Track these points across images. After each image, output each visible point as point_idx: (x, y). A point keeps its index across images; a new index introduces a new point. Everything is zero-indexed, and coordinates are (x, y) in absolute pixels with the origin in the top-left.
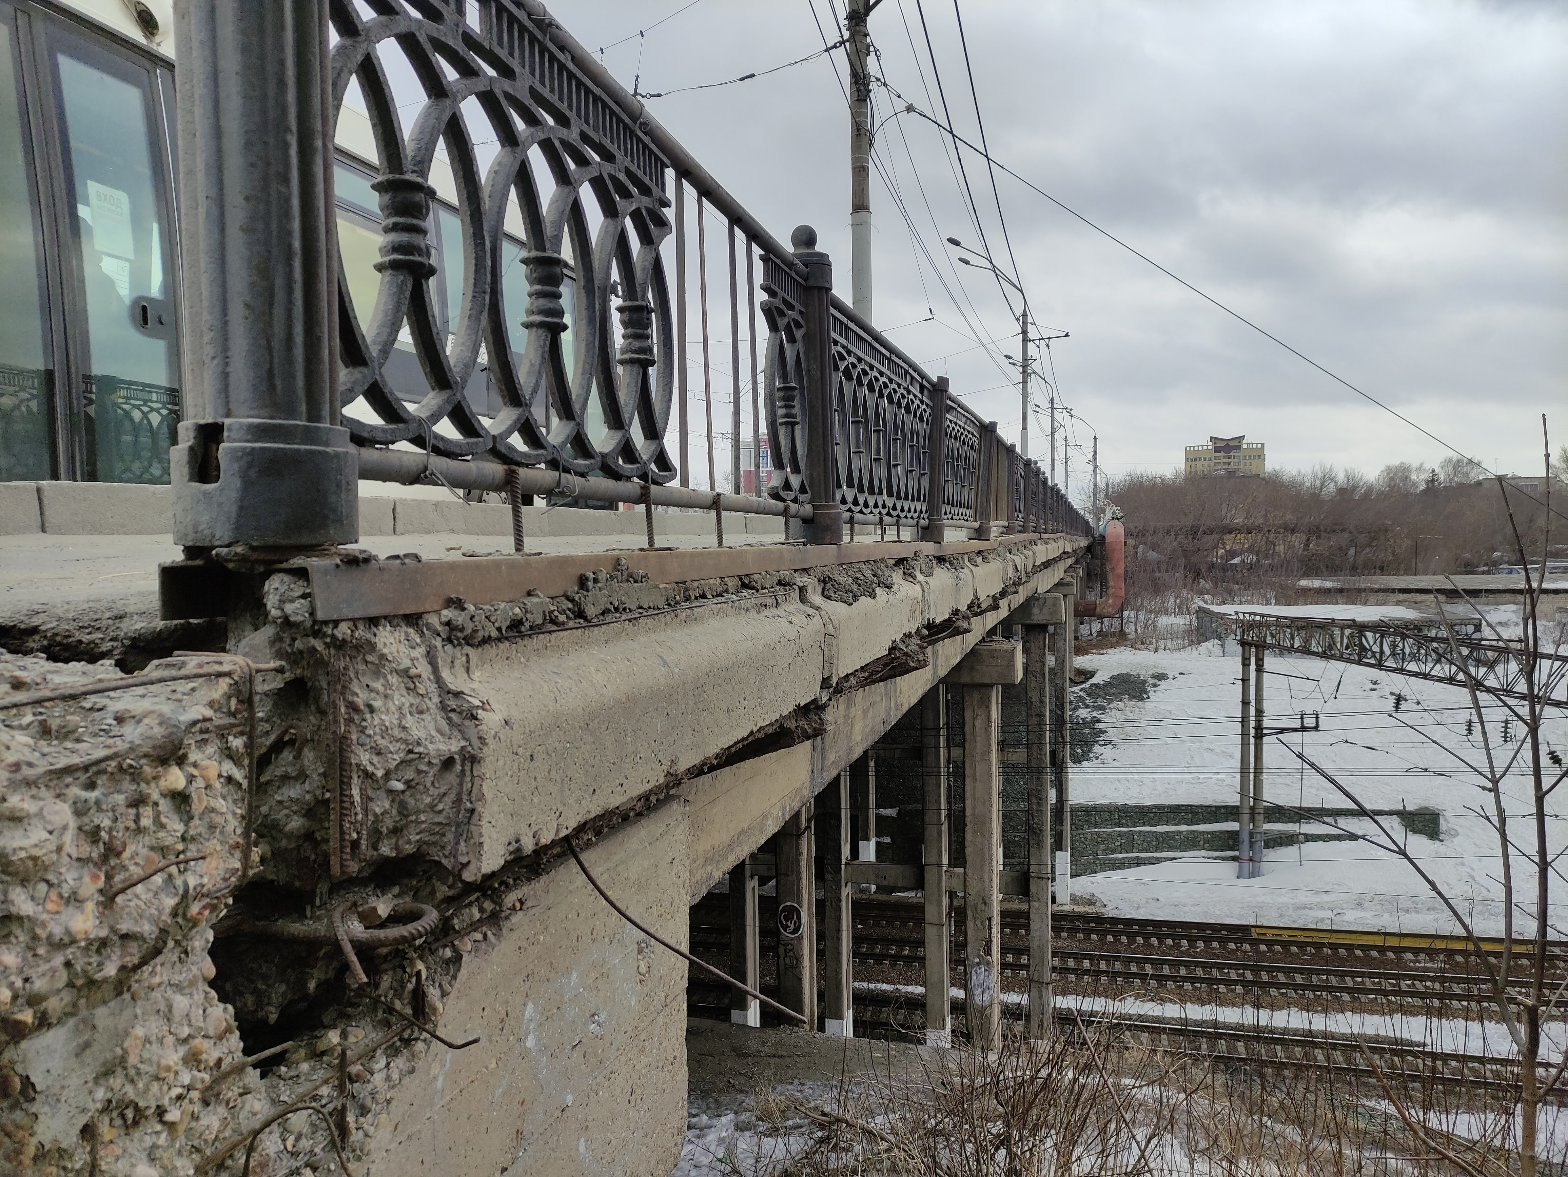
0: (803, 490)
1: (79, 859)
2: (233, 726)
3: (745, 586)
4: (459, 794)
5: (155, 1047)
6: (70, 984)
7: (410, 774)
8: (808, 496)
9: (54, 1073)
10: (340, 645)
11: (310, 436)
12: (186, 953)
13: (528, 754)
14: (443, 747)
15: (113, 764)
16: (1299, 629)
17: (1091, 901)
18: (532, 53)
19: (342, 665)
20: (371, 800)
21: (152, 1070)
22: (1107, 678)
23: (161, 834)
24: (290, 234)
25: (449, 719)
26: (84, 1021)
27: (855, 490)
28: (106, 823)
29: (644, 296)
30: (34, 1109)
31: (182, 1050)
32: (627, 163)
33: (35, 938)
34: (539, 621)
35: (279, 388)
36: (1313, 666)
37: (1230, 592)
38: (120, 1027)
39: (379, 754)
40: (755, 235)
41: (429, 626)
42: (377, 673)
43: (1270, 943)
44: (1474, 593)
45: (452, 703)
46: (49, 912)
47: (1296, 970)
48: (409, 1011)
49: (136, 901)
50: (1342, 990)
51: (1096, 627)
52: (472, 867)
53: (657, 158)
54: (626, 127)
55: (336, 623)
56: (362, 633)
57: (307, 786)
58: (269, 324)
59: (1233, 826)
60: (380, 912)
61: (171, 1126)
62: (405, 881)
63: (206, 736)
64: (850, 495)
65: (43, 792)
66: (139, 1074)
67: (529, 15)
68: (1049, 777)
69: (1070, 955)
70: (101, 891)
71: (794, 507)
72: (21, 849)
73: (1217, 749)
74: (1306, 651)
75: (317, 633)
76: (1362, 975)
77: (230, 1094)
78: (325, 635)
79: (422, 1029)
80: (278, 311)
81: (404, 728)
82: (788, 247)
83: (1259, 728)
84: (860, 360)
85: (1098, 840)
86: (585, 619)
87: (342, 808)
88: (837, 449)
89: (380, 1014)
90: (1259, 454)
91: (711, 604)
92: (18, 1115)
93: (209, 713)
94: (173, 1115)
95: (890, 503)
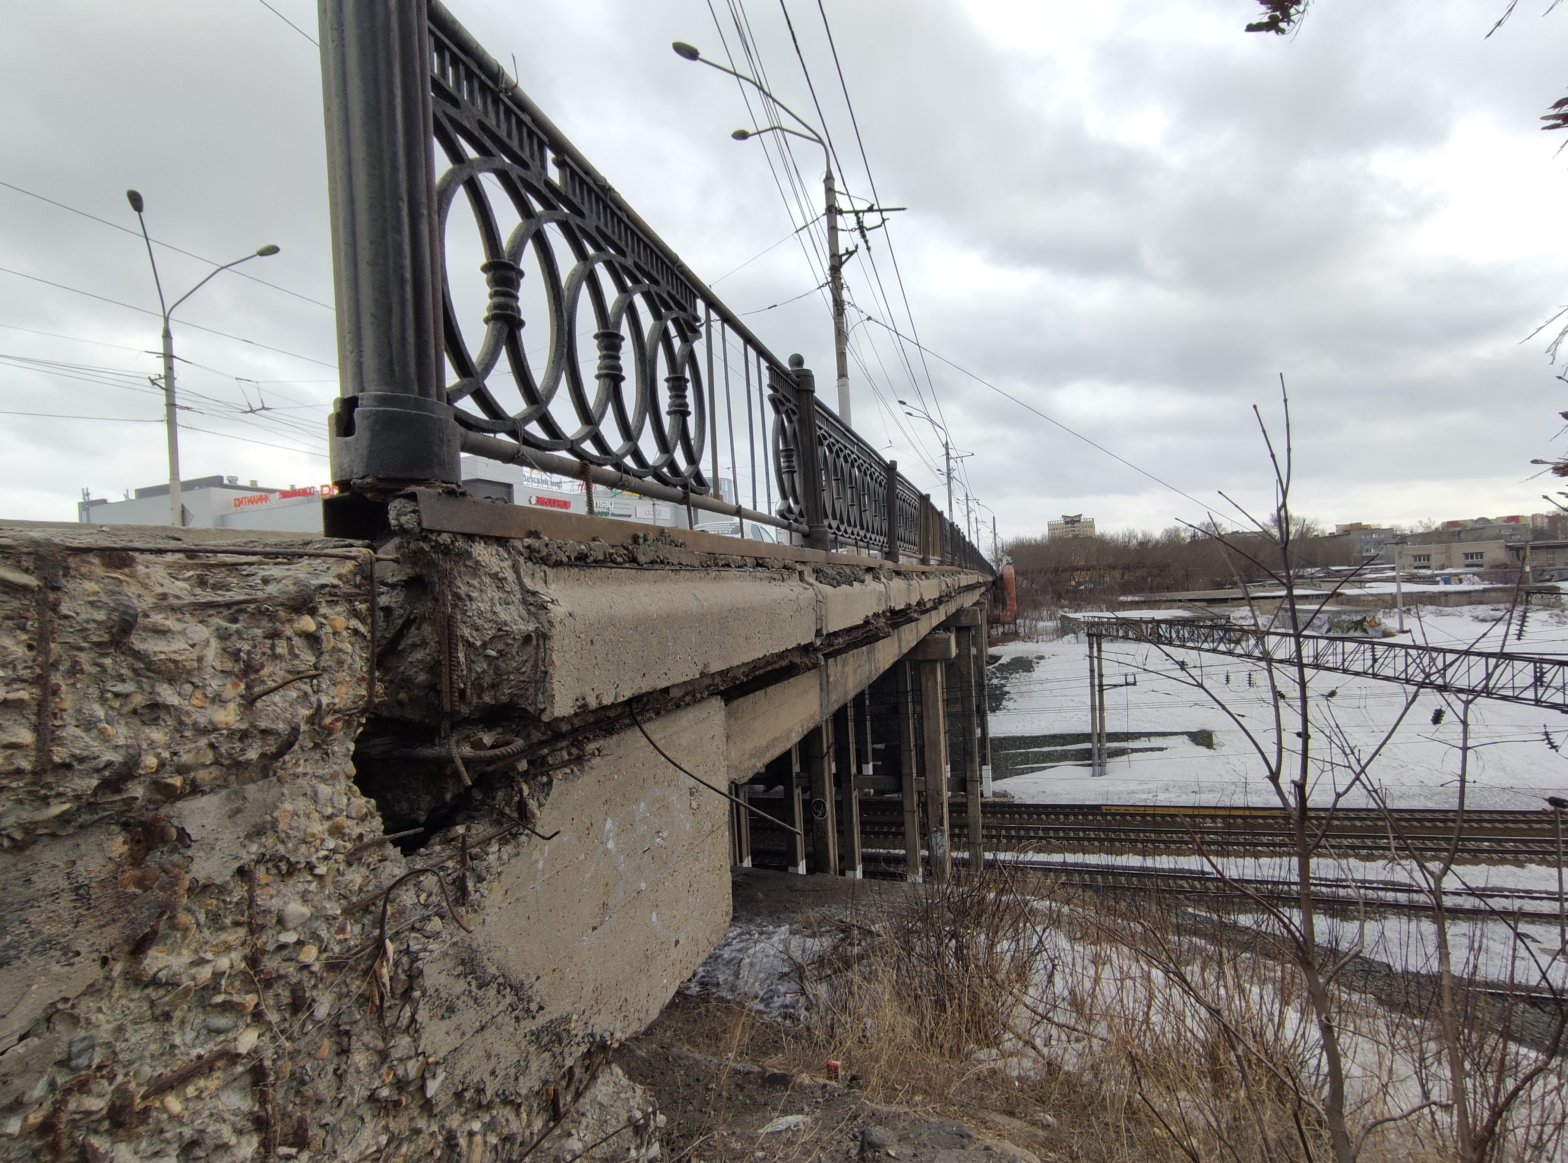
0: (801, 514)
1: (222, 672)
2: (358, 595)
3: (759, 565)
4: (536, 660)
5: (303, 819)
6: (216, 762)
7: (501, 646)
8: (805, 519)
9: (209, 828)
10: (446, 551)
11: (418, 405)
12: (327, 754)
13: (589, 640)
14: (523, 627)
15: (253, 606)
16: (1121, 625)
17: (1005, 795)
18: (598, 207)
19: (448, 567)
20: (474, 662)
21: (300, 835)
22: (1008, 660)
23: (295, 662)
24: (402, 267)
25: (529, 610)
26: (236, 793)
27: (838, 522)
28: (246, 647)
29: (683, 372)
30: (190, 853)
31: (327, 825)
32: (669, 288)
33: (181, 723)
34: (601, 557)
35: (397, 374)
36: (1131, 647)
37: (1079, 605)
38: (268, 801)
39: (477, 630)
40: (762, 352)
41: (514, 547)
42: (475, 575)
43: (1114, 815)
44: (1225, 600)
45: (531, 599)
46: (194, 706)
47: (1130, 831)
48: (515, 815)
49: (273, 707)
50: (1159, 842)
51: (1001, 630)
52: (548, 712)
53: (691, 291)
54: (667, 267)
55: (439, 533)
56: (460, 543)
57: (427, 651)
58: (389, 328)
59: (1088, 745)
60: (485, 741)
61: (320, 877)
62: (505, 723)
63: (335, 599)
64: (834, 524)
65: (188, 617)
66: (288, 837)
67: (595, 182)
68: (976, 720)
69: (993, 827)
70: (242, 696)
71: (795, 525)
72: (161, 652)
73: (1077, 700)
74: (1126, 638)
75: (425, 539)
76: (1172, 832)
77: (371, 860)
78: (431, 540)
79: (525, 828)
80: (395, 321)
81: (495, 613)
82: (786, 364)
83: (1101, 685)
84: (838, 442)
85: (1007, 758)
86: (638, 564)
87: (450, 665)
88: (825, 494)
89: (495, 816)
90: (1091, 524)
91: (733, 572)
92: (176, 858)
93: (336, 582)
94: (321, 870)
95: (862, 533)
